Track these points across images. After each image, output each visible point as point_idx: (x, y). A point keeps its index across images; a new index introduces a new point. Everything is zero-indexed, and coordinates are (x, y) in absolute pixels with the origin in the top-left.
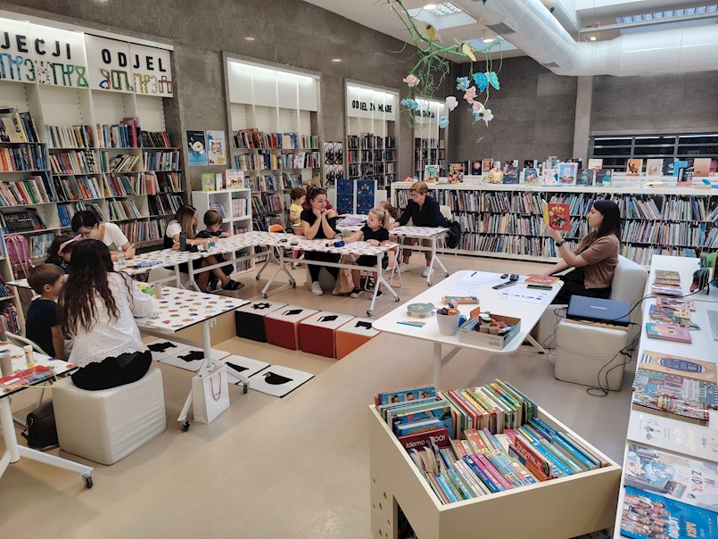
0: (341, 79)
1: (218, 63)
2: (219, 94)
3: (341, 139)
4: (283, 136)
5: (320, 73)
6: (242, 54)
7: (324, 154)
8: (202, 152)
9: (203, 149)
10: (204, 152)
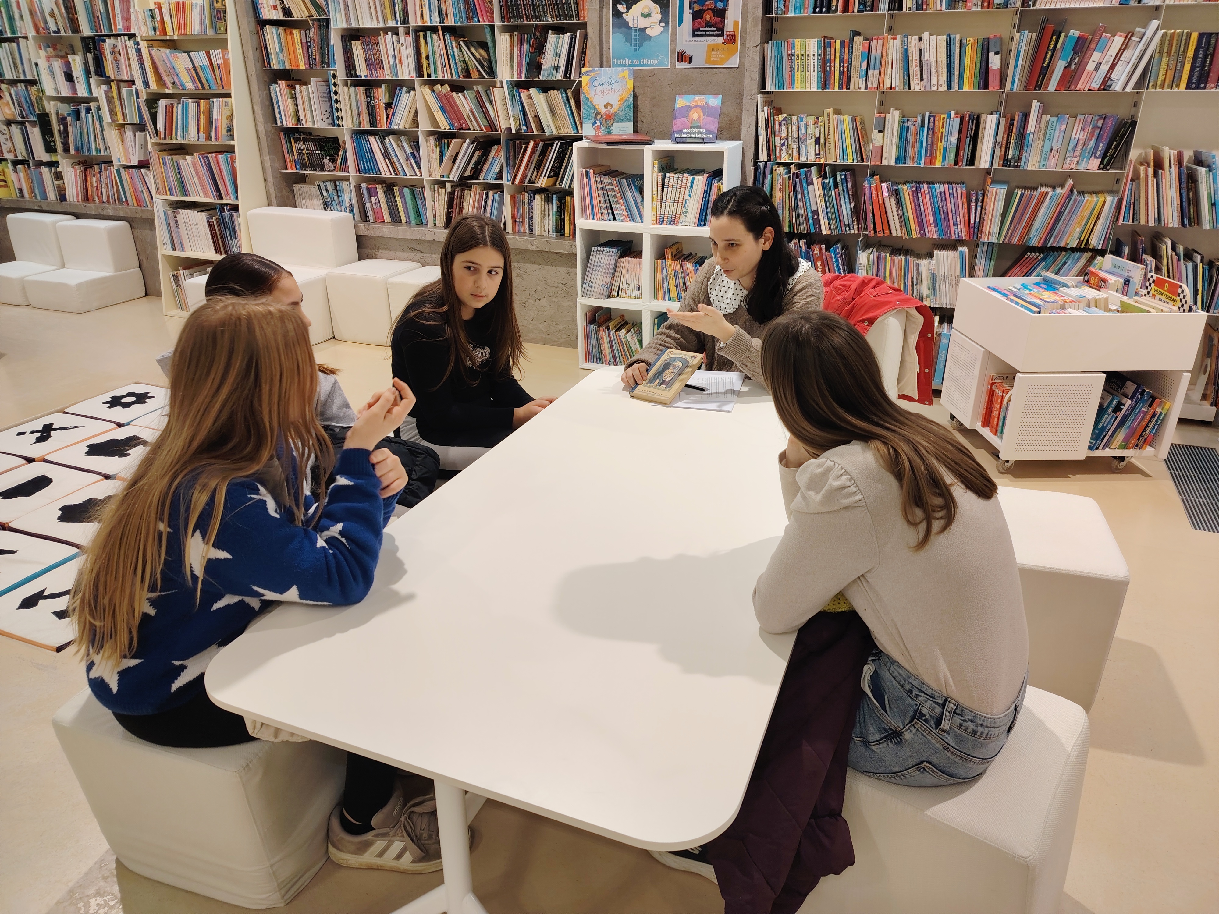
8: (655, 30)
9: (660, 22)
10: (662, 29)
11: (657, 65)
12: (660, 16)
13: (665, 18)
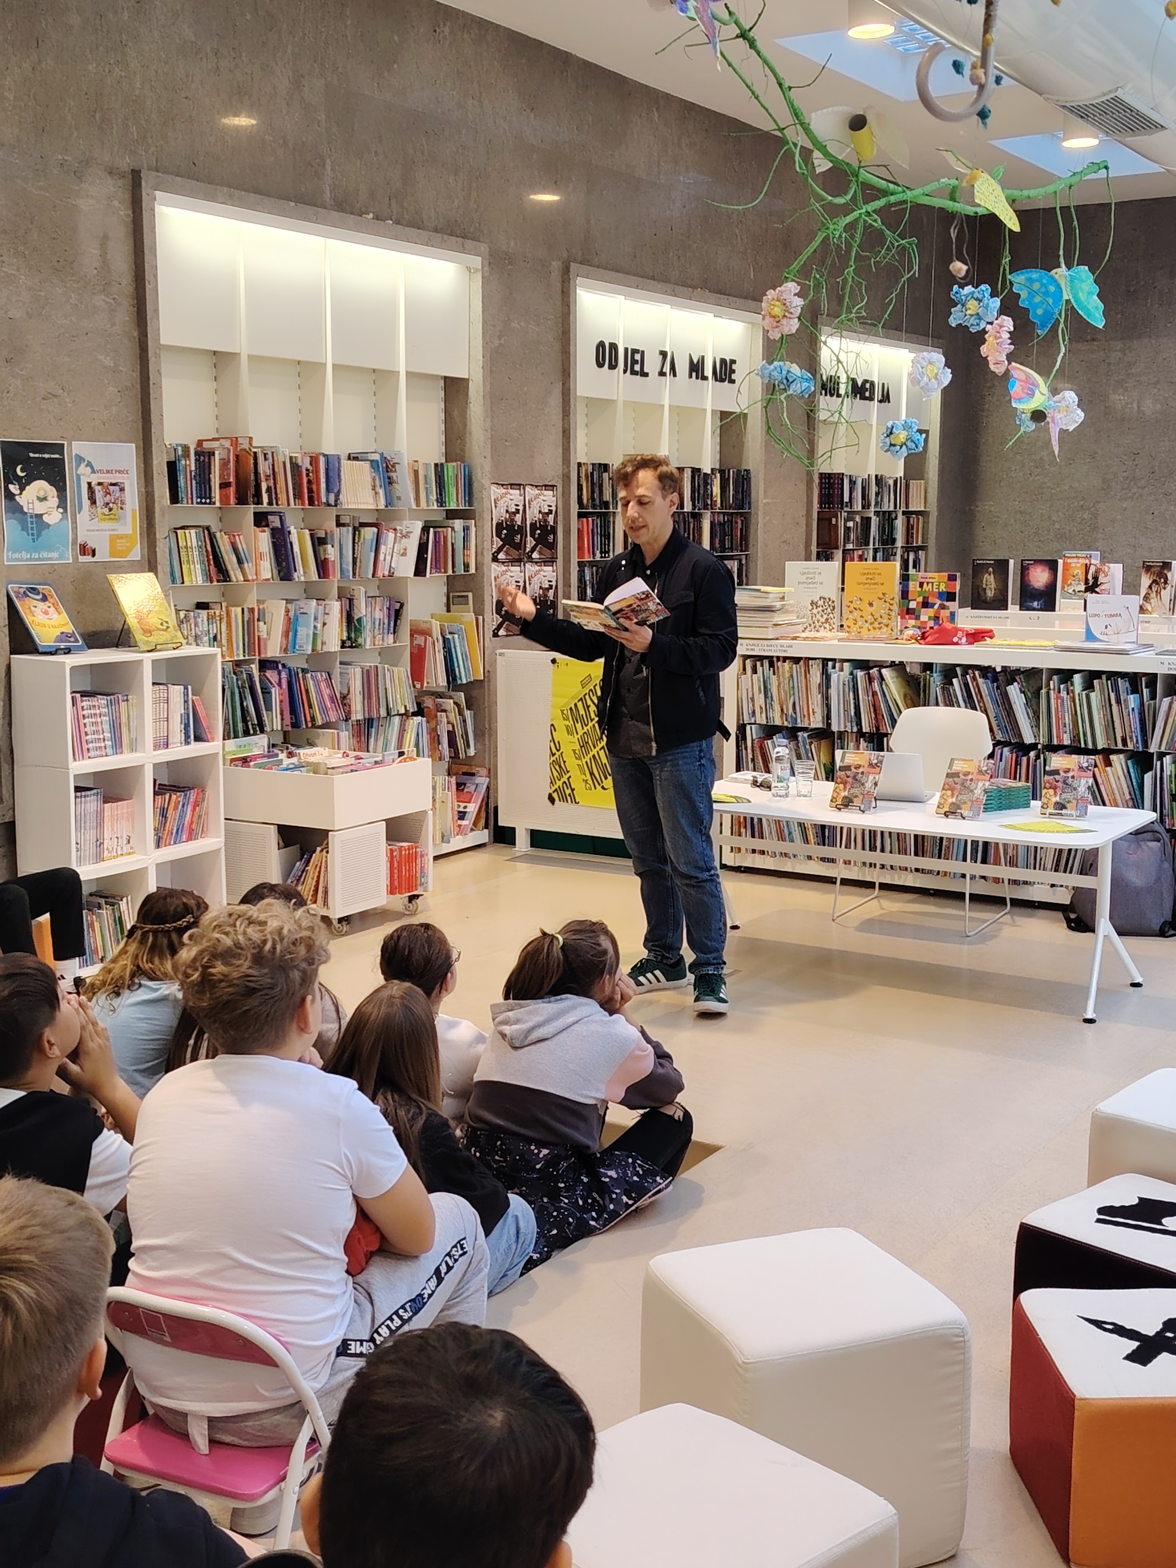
0: (556, 265)
1: (125, 213)
2: (124, 315)
3: (553, 474)
4: (345, 464)
5: (484, 247)
6: (210, 180)
7: (488, 529)
8: (53, 517)
9: (58, 507)
10: (60, 516)
11: (57, 559)
12: (57, 500)
13: (62, 503)
